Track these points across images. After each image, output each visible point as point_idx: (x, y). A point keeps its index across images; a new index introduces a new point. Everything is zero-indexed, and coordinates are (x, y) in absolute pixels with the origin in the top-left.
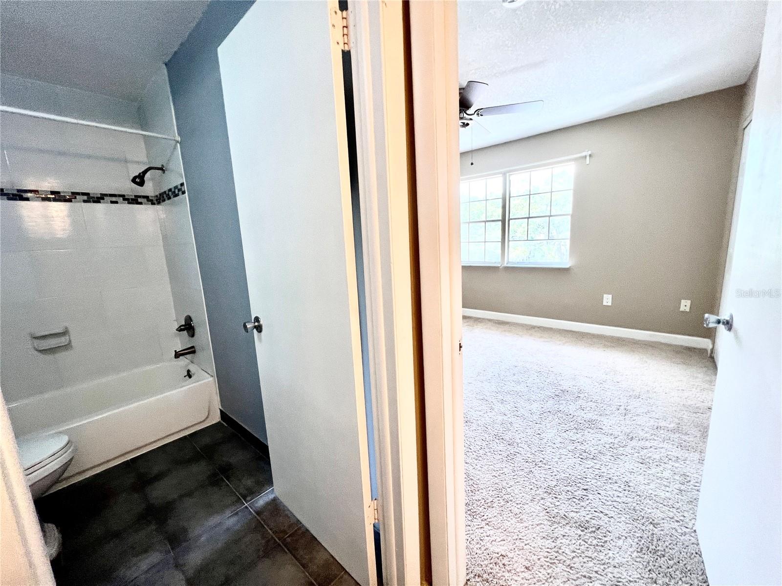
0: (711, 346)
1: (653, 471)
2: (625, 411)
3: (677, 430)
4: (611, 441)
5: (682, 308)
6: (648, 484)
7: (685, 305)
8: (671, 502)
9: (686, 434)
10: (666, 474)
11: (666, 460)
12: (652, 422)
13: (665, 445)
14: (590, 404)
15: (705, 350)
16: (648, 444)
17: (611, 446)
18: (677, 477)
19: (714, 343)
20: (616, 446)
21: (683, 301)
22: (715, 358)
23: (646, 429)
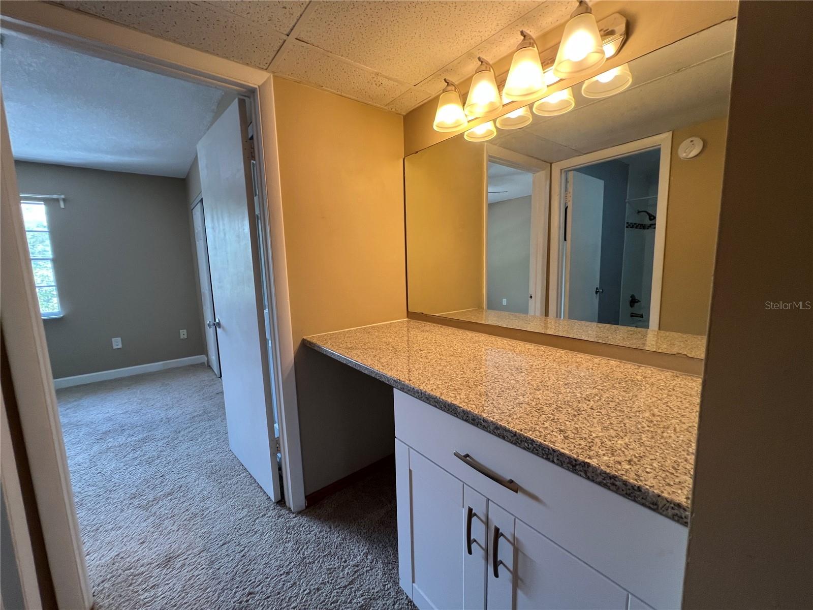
0: (206, 359)
1: (200, 440)
2: (167, 420)
3: (205, 412)
4: (165, 441)
5: (182, 337)
6: (200, 447)
7: (183, 334)
8: (215, 447)
9: (210, 412)
10: (208, 437)
11: (204, 431)
12: (188, 417)
13: (202, 424)
14: (136, 429)
15: (204, 363)
16: (191, 429)
17: (167, 443)
18: (213, 435)
19: (207, 356)
20: (170, 442)
21: (181, 331)
22: (211, 365)
23: (186, 422)
